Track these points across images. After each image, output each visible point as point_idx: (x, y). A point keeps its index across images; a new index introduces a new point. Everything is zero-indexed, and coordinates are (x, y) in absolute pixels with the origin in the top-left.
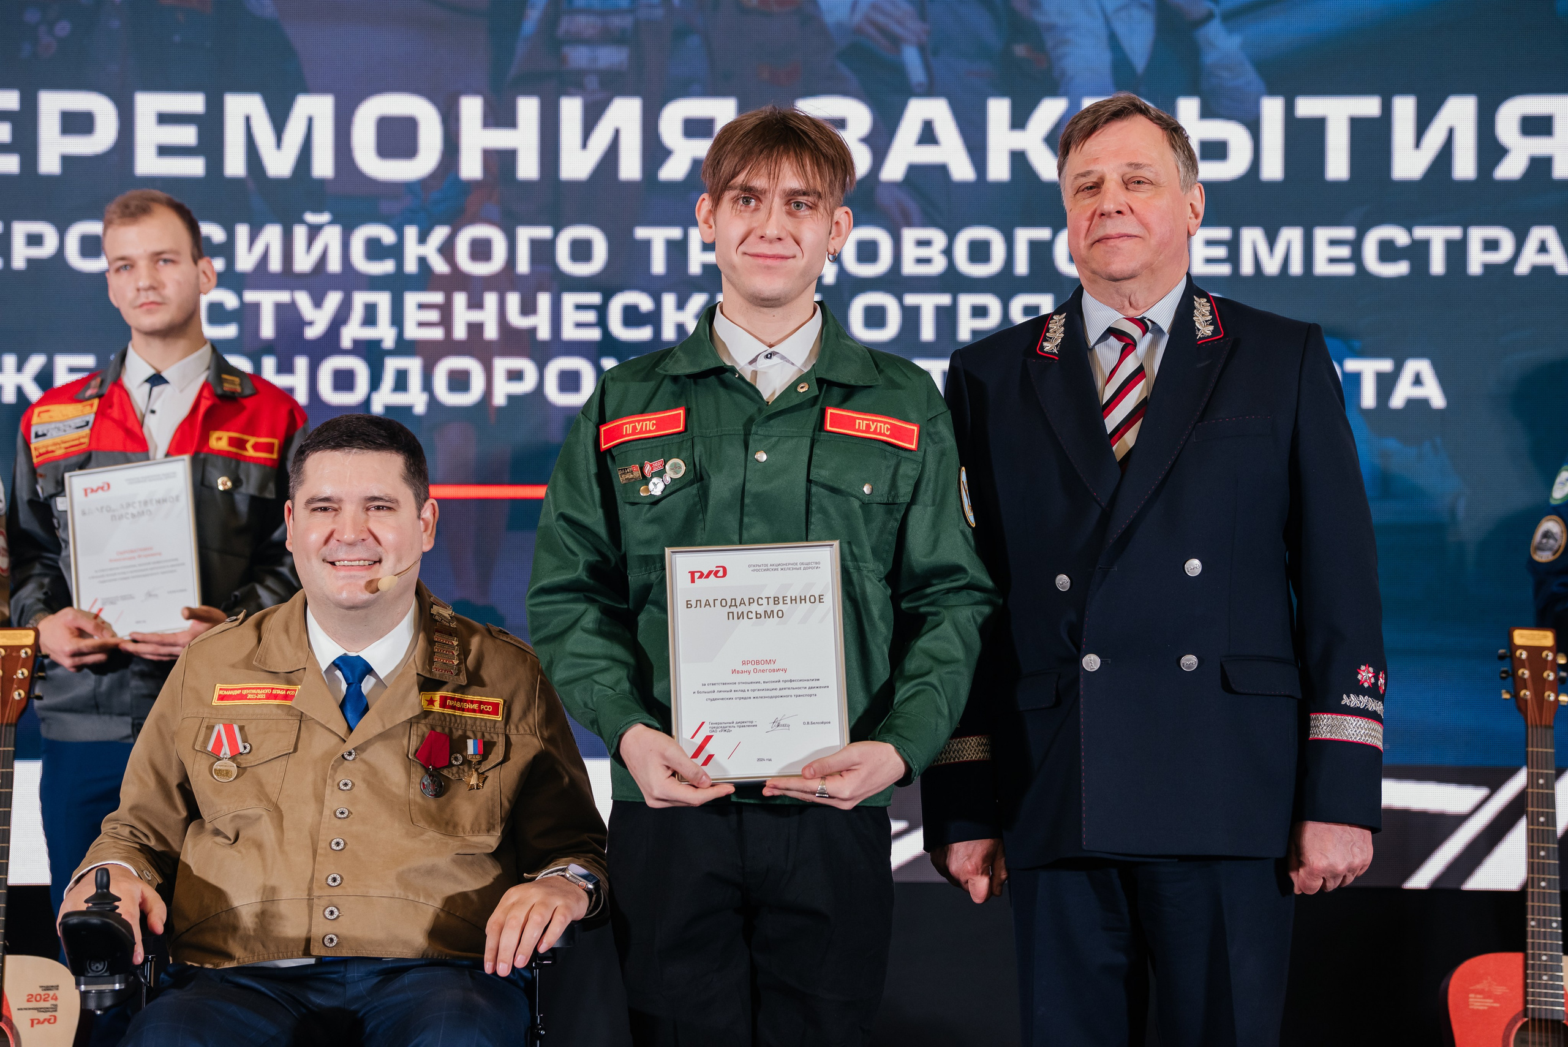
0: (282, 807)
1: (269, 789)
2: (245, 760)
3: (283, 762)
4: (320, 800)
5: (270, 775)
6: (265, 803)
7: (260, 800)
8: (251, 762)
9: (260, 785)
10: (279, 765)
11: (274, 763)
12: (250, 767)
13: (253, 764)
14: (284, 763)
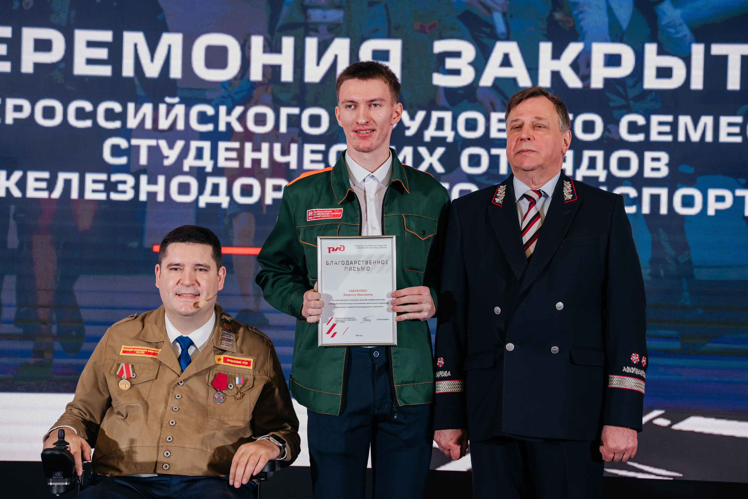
0: (149, 404)
1: (143, 395)
2: (133, 381)
3: (149, 384)
4: (166, 402)
5: (144, 389)
6: (141, 401)
7: (139, 400)
8: (135, 382)
9: (139, 393)
10: (148, 385)
11: (146, 383)
12: (135, 384)
13: (136, 383)
14: (151, 384)
